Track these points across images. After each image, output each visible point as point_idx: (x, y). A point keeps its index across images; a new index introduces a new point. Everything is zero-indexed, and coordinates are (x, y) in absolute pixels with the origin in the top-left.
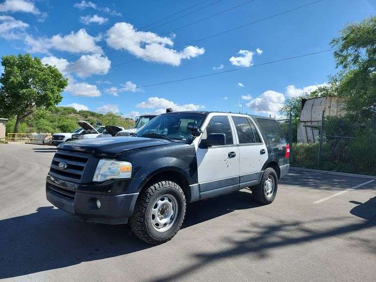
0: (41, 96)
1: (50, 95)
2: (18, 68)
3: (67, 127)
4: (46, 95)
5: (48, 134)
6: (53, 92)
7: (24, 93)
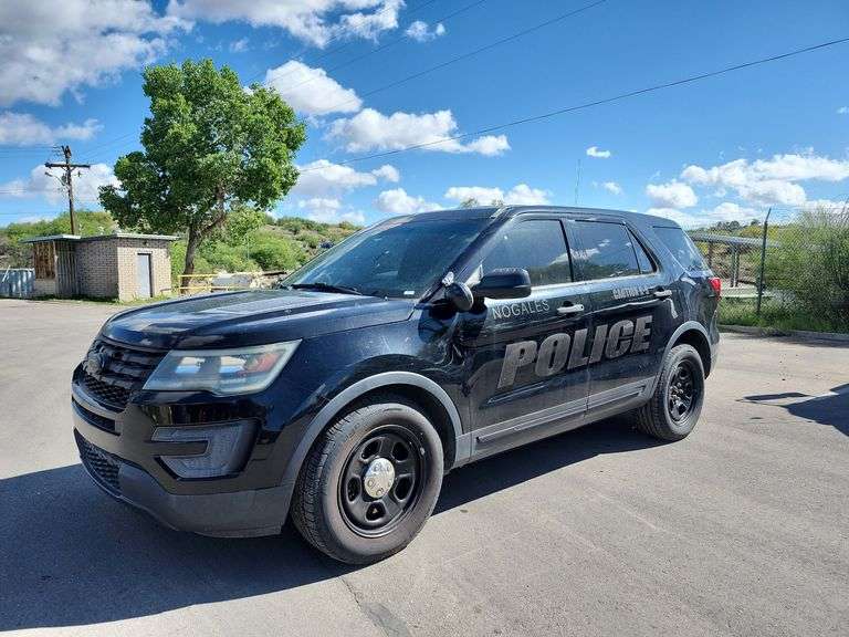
0: (250, 171)
1: (272, 165)
2: (186, 99)
3: (270, 256)
4: (263, 168)
5: (256, 274)
6: (277, 159)
7: (210, 165)
